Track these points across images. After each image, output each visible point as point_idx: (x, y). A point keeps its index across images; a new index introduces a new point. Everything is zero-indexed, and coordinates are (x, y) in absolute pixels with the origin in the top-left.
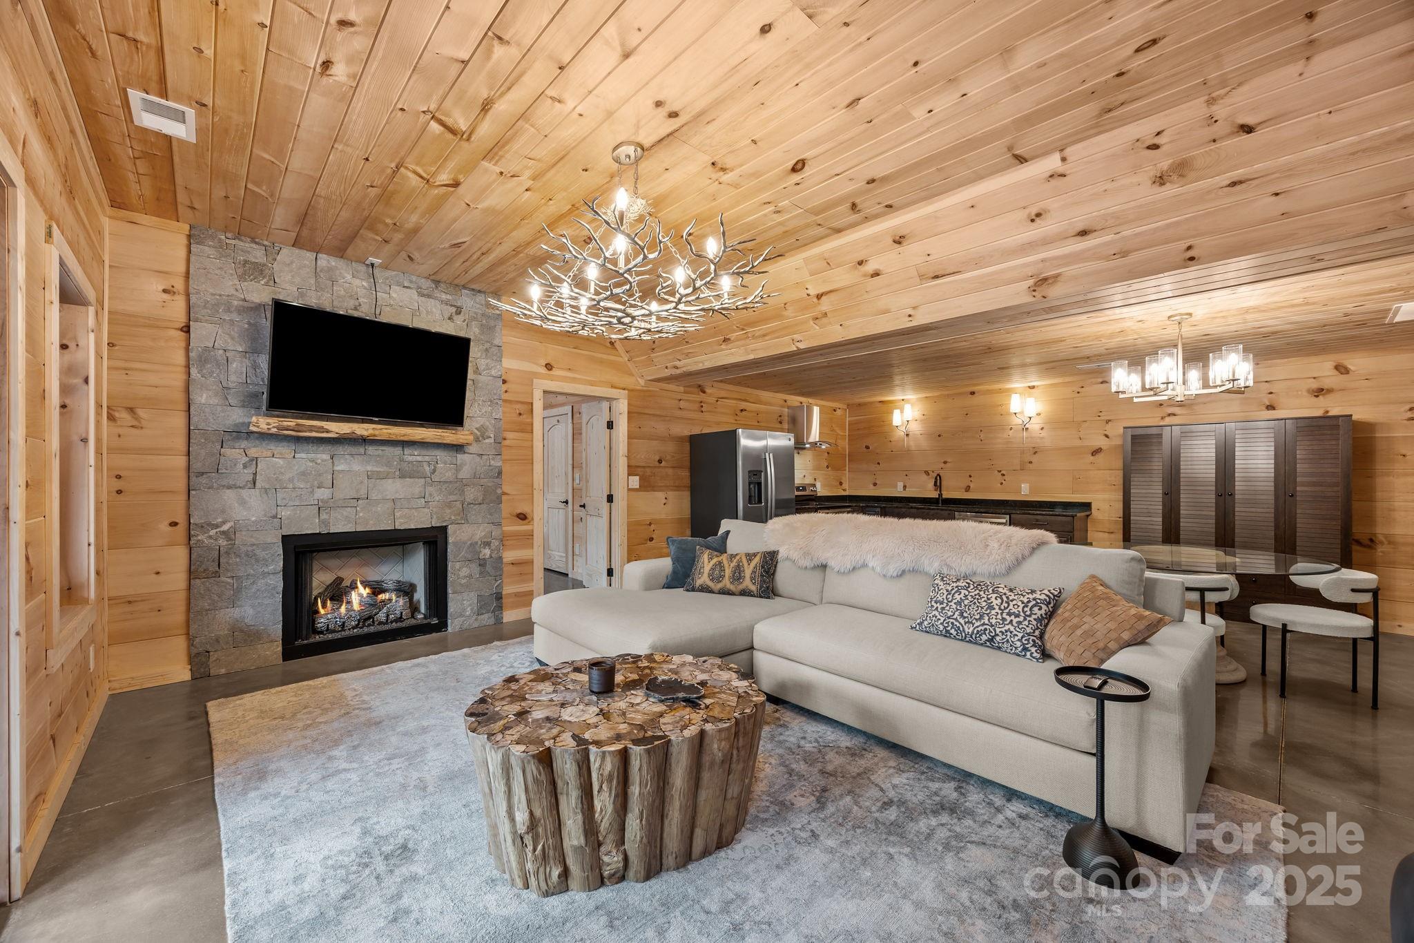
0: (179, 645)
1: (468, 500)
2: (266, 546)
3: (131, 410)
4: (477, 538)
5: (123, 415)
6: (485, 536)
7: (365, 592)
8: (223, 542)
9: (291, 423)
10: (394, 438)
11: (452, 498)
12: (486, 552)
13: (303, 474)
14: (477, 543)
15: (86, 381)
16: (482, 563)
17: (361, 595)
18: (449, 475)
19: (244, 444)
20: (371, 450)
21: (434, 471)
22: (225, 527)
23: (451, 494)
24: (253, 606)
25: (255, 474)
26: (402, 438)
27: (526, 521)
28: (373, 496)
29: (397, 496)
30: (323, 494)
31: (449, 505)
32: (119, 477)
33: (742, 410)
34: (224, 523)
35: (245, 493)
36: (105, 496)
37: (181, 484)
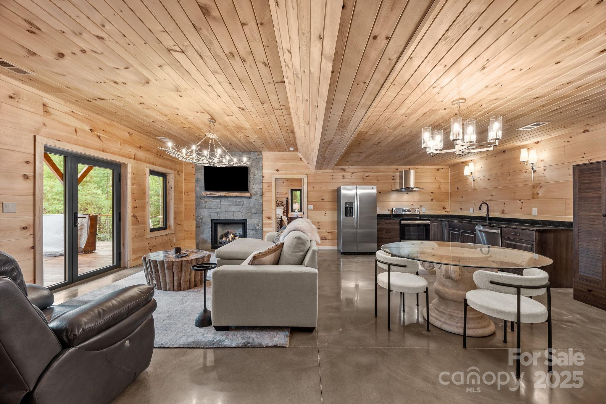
0: (194, 241)
1: (252, 212)
2: (208, 222)
3: (187, 192)
4: (255, 223)
5: (186, 193)
6: (257, 223)
7: (233, 236)
8: (200, 220)
9: (209, 193)
10: (230, 196)
11: (248, 211)
12: (258, 228)
13: (215, 205)
14: (255, 225)
15: (171, 188)
16: (256, 231)
17: (231, 237)
18: (247, 205)
19: (204, 198)
20: (229, 199)
21: (243, 204)
22: (201, 217)
23: (248, 210)
24: (206, 235)
25: (206, 205)
26: (231, 196)
27: (270, 219)
28: (229, 211)
29: (234, 211)
30: (218, 210)
31: (247, 214)
32: (186, 206)
33: (367, 176)
34: (201, 216)
35: (204, 209)
36: (184, 210)
37: (194, 207)
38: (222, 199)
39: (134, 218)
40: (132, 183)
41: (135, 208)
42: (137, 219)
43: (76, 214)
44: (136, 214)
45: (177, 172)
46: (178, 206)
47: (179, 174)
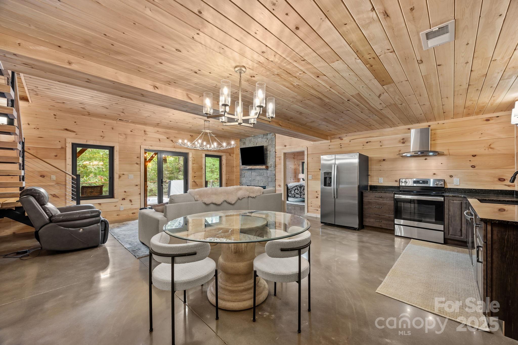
1: (269, 181)
9: (244, 167)
10: (254, 168)
11: (266, 180)
15: (223, 164)
18: (266, 175)
19: (242, 170)
20: (256, 171)
21: (264, 175)
22: (242, 183)
25: (244, 175)
27: (280, 187)
29: (259, 179)
31: (266, 182)
35: (244, 178)
36: (235, 178)
37: (239, 177)
38: (253, 171)
39: (194, 183)
40: (192, 163)
41: (195, 177)
42: (196, 183)
43: (162, 180)
44: (196, 181)
45: (228, 154)
46: (230, 176)
47: (230, 155)
